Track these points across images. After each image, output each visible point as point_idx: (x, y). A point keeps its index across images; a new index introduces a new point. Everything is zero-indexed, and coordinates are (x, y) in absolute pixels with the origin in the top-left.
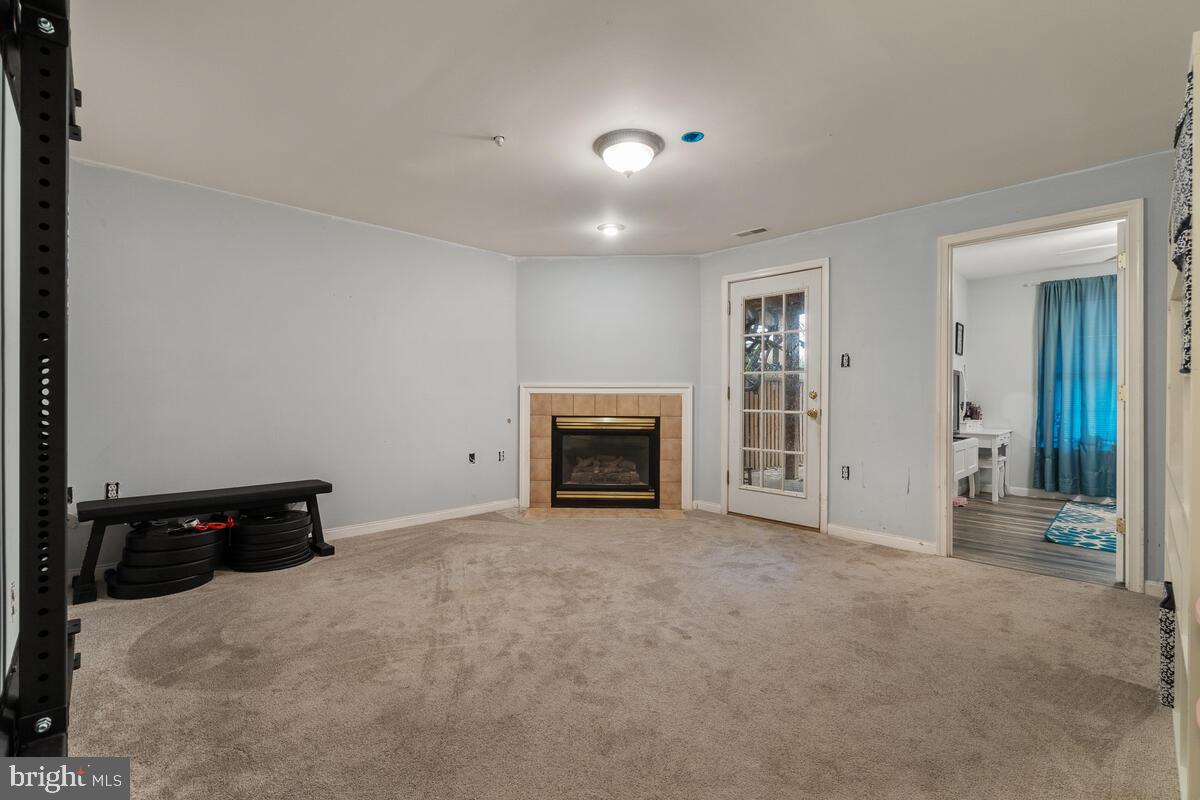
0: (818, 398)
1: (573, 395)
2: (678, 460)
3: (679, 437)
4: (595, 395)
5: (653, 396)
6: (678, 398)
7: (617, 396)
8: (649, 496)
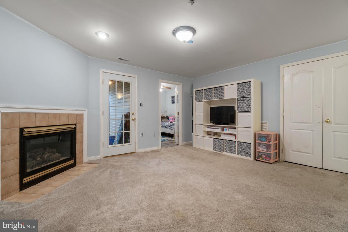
0: (134, 115)
1: (35, 114)
2: (82, 143)
3: (82, 132)
4: (48, 114)
5: (74, 114)
6: (82, 115)
7: (59, 114)
8: (71, 162)
